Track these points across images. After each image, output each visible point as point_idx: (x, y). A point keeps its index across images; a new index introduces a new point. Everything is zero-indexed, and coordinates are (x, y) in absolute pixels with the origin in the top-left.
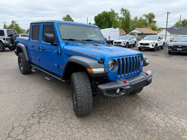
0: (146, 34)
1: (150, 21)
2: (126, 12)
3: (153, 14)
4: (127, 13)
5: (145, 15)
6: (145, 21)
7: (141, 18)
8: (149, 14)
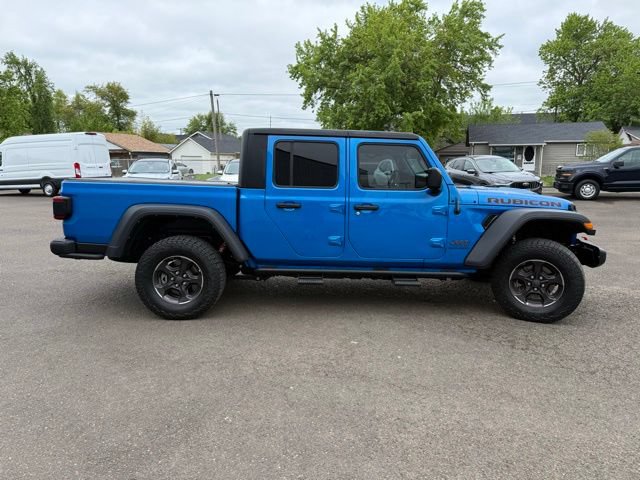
0: (136, 155)
1: (117, 111)
2: (28, 72)
3: (119, 88)
4: (33, 77)
5: (94, 89)
6: (97, 108)
7: (78, 96)
8: (108, 87)
